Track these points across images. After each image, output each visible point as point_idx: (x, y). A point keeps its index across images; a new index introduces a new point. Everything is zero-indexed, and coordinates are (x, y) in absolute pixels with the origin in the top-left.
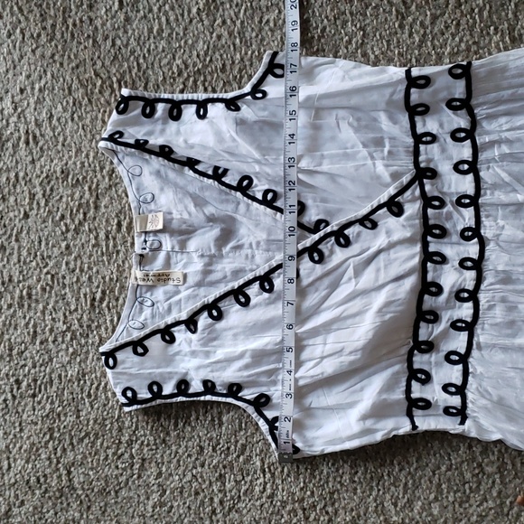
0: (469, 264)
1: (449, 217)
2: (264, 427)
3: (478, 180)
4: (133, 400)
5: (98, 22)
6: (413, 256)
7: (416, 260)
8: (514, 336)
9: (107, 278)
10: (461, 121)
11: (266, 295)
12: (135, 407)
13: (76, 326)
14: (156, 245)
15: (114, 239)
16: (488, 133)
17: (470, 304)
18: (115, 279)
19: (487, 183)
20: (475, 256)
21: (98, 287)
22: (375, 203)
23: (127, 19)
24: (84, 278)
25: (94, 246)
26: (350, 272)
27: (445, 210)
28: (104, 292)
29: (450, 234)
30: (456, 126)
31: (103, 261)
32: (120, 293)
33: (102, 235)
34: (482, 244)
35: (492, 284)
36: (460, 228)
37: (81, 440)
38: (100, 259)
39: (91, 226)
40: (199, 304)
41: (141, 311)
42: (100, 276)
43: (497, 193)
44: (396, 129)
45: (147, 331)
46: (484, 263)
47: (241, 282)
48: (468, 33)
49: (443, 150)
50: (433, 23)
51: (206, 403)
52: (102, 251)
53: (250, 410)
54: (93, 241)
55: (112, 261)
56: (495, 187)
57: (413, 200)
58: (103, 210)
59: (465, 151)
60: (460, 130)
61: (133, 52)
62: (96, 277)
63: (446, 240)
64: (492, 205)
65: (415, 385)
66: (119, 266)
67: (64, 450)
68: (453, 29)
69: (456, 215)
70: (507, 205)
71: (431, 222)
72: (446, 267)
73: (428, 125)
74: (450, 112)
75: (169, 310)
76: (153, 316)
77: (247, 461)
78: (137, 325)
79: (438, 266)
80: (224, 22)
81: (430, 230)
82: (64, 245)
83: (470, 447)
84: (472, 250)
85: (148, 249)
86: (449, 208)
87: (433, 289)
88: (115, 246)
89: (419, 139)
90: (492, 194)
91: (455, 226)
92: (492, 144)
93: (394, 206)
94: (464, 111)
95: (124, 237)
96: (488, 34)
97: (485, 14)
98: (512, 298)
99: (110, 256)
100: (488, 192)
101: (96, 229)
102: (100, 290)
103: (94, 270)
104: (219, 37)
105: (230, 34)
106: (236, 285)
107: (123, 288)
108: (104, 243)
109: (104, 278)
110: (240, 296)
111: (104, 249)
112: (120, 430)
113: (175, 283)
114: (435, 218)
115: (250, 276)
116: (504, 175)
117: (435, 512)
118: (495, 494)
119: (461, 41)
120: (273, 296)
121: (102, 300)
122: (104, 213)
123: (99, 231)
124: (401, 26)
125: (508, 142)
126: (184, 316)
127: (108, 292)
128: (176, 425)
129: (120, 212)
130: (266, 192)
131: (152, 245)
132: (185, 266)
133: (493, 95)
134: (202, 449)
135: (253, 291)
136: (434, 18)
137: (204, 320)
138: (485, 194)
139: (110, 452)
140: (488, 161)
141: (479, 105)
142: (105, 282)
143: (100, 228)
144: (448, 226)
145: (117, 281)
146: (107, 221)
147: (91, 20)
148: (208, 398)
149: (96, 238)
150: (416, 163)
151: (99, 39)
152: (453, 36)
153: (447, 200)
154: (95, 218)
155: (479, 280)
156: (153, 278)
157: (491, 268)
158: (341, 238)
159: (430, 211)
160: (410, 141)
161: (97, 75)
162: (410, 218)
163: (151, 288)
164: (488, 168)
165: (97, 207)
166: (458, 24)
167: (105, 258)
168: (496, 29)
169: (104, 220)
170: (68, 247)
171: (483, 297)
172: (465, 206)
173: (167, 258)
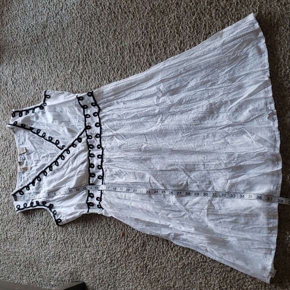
0: (100, 157)
2: (52, 215)
3: (101, 129)
4: (19, 209)
5: (8, 89)
6: (85, 156)
8: (113, 180)
10: (96, 110)
11: (51, 172)
12: (19, 211)
13: (6, 186)
14: (24, 158)
15: (14, 157)
16: (103, 113)
17: (101, 170)
18: (15, 170)
19: (103, 129)
20: (101, 154)
22: (74, 139)
23: (15, 87)
24: (8, 170)
26: (71, 163)
29: (95, 147)
33: (12, 156)
34: (103, 150)
35: (105, 163)
36: (97, 145)
37: (9, 222)
40: (34, 177)
41: (21, 180)
43: (106, 133)
44: (79, 113)
45: (22, 187)
46: (103, 156)
47: (44, 168)
49: (92, 120)
50: (89, 79)
51: (38, 209)
53: (48, 209)
56: (106, 131)
57: (84, 137)
59: (97, 120)
60: (95, 113)
61: (16, 97)
63: (94, 149)
64: (105, 136)
65: (90, 198)
67: (5, 226)
69: (95, 141)
70: (109, 136)
71: (89, 144)
72: (94, 158)
73: (88, 112)
74: (92, 107)
75: (28, 179)
76: (24, 182)
77: (50, 227)
78: (20, 185)
79: (92, 158)
80: (38, 85)
81: (90, 146)
82: (3, 159)
83: (106, 219)
84: (100, 152)
85: (21, 160)
86: (93, 139)
87: (92, 166)
88: (15, 159)
89: (86, 116)
92: (104, 116)
93: (79, 139)
94: (96, 107)
95: (16, 156)
97: (102, 74)
98: (110, 167)
100: (104, 132)
102: (12, 173)
104: (37, 90)
105: (39, 88)
106: (43, 169)
107: (17, 172)
108: (12, 158)
110: (44, 172)
111: (12, 160)
112: (18, 218)
113: (28, 170)
114: (90, 142)
115: (47, 166)
116: (107, 127)
117: (98, 242)
118: (114, 235)
120: (53, 172)
121: (12, 176)
123: (11, 154)
124: (81, 81)
125: (108, 115)
126: (31, 181)
128: (32, 216)
129: (15, 148)
130: (49, 137)
132: (31, 165)
133: (102, 101)
134: (38, 224)
135: (48, 170)
136: (89, 77)
137: (37, 181)
139: (16, 226)
140: (104, 122)
141: (100, 104)
144: (94, 144)
146: (12, 151)
147: (6, 89)
148: (38, 207)
150: (85, 124)
151: (9, 94)
152: (94, 82)
153: (93, 136)
155: (102, 161)
157: (105, 157)
158: (68, 151)
159: (88, 140)
160: (83, 117)
161: (9, 105)
162: (83, 143)
163: (23, 172)
164: (104, 125)
165: (10, 147)
166: (95, 78)
167: (12, 163)
168: (105, 79)
170: (4, 160)
171: (103, 167)
172: (98, 137)
173: (27, 162)
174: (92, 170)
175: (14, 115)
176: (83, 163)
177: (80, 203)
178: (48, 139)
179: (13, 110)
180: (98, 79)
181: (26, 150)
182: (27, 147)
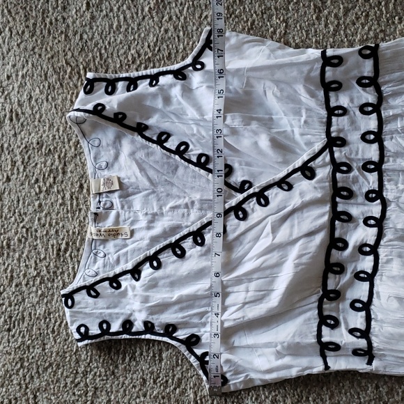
0: (372, 222)
1: (355, 180)
2: (195, 363)
3: (382, 149)
4: (85, 336)
5: (70, 21)
6: (323, 215)
7: (326, 218)
9: (71, 232)
10: (369, 97)
11: (198, 248)
12: (86, 342)
13: (44, 272)
14: (108, 205)
15: (77, 199)
16: (392, 108)
17: (371, 258)
18: (77, 232)
19: (390, 151)
20: (378, 215)
21: (63, 239)
22: (291, 168)
23: (93, 18)
24: (53, 232)
25: (61, 205)
26: (268, 228)
27: (351, 175)
28: (67, 244)
29: (357, 196)
30: (364, 101)
31: (67, 217)
32: (81, 245)
33: (68, 196)
34: (385, 205)
35: (391, 241)
36: (365, 190)
37: (46, 369)
38: (66, 216)
39: (59, 188)
40: (142, 257)
41: (95, 261)
42: (65, 230)
43: (399, 160)
45: (98, 278)
46: (385, 222)
47: (178, 236)
48: (376, 23)
49: (352, 122)
50: (346, 14)
51: (149, 341)
52: (67, 209)
53: (183, 349)
54: (60, 201)
55: (76, 217)
56: (397, 155)
57: (324, 165)
58: (69, 175)
59: (371, 123)
60: (368, 104)
61: (96, 45)
62: (62, 231)
63: (352, 201)
64: (394, 170)
65: (325, 330)
66: (80, 222)
67: (32, 377)
68: (362, 20)
69: (361, 179)
71: (340, 185)
73: (343, 100)
74: (360, 89)
75: (118, 261)
76: (105, 266)
77: (183, 392)
78: (92, 273)
79: (345, 224)
80: (170, 18)
81: (339, 192)
82: (37, 203)
84: (375, 209)
85: (101, 208)
86: (355, 173)
87: (340, 245)
88: (78, 205)
89: (332, 111)
90: (394, 161)
91: (360, 188)
92: (395, 117)
93: (307, 171)
94: (371, 89)
95: (84, 197)
96: (393, 23)
97: (390, 6)
99: (74, 213)
100: (391, 159)
101: (63, 190)
102: (64, 242)
103: (61, 225)
104: (166, 31)
105: (175, 28)
106: (173, 239)
107: (83, 240)
108: (69, 203)
109: (68, 232)
110: (177, 249)
111: (69, 208)
112: (77, 362)
113: (124, 237)
114: (343, 182)
115: (185, 232)
119: (370, 29)
120: (204, 249)
121: (66, 250)
122: (70, 177)
123: (65, 192)
124: (318, 18)
126: (129, 266)
127: (71, 244)
128: (124, 359)
129: (82, 177)
130: (200, 156)
131: (105, 204)
132: (133, 223)
133: (398, 74)
134: (145, 381)
135: (188, 244)
136: (347, 11)
137: (147, 271)
138: (388, 161)
139: (69, 380)
140: (392, 132)
141: (386, 83)
142: (69, 235)
143: (66, 190)
144: (354, 188)
145: (78, 234)
146: (72, 184)
147: (64, 19)
148: (148, 336)
149: (63, 198)
150: (328, 133)
151: (70, 33)
152: (363, 25)
153: (354, 165)
154: (62, 182)
155: (380, 236)
156: (104, 233)
157: (391, 226)
158: (262, 198)
159: (338, 175)
160: (324, 113)
161: (67, 63)
162: (321, 181)
163: (104, 241)
164: (392, 138)
165: (64, 173)
166: (367, 16)
167: (69, 215)
168: (400, 19)
169: (70, 183)
170: (40, 206)
171: (382, 251)
172: (370, 171)
173: (118, 216)
174: (336, 255)
175: (90, 88)
176: (310, 234)
177: (297, 340)
178: (195, 159)
179: (90, 75)
180: (378, 19)
181: (121, 184)
182: (122, 175)
